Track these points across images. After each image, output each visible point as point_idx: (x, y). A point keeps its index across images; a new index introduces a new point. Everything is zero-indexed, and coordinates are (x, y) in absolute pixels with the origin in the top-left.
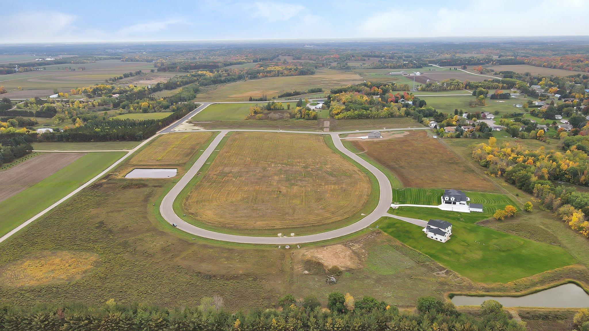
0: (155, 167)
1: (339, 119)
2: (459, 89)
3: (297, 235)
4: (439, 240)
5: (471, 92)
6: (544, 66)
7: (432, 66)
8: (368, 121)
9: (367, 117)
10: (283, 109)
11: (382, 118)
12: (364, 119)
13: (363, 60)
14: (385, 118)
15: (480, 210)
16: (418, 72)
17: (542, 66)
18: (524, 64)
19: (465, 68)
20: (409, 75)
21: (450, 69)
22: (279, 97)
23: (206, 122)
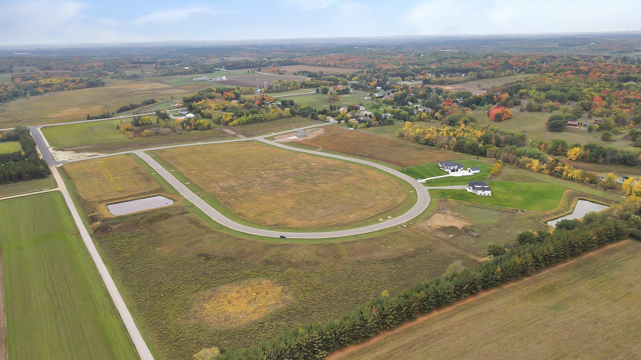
0: (130, 199)
1: (234, 126)
2: (297, 89)
3: (394, 216)
4: (487, 195)
5: (314, 91)
6: (319, 66)
7: (219, 70)
8: (262, 125)
9: (261, 121)
10: (151, 123)
11: (274, 120)
12: (258, 123)
13: (136, 68)
14: (276, 119)
15: (478, 171)
16: (224, 77)
17: (317, 65)
18: (299, 64)
19: (259, 70)
20: (216, 80)
21: (248, 71)
22: (118, 112)
23: (81, 147)
